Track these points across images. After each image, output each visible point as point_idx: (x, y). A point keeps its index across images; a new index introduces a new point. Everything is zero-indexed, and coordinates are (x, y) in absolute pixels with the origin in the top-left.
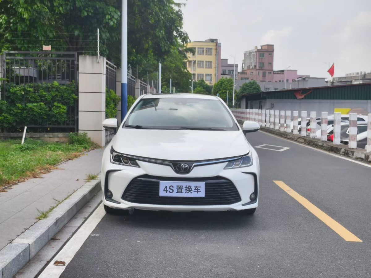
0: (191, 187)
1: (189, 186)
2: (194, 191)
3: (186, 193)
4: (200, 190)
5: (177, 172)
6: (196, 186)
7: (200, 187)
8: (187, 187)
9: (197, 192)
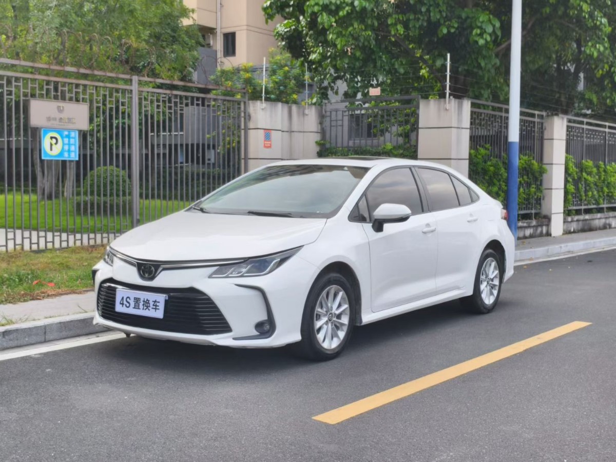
0: (149, 301)
1: (147, 300)
2: (152, 308)
3: (143, 309)
4: (158, 306)
5: (142, 277)
6: (154, 300)
7: (159, 302)
8: (145, 300)
9: (156, 309)
